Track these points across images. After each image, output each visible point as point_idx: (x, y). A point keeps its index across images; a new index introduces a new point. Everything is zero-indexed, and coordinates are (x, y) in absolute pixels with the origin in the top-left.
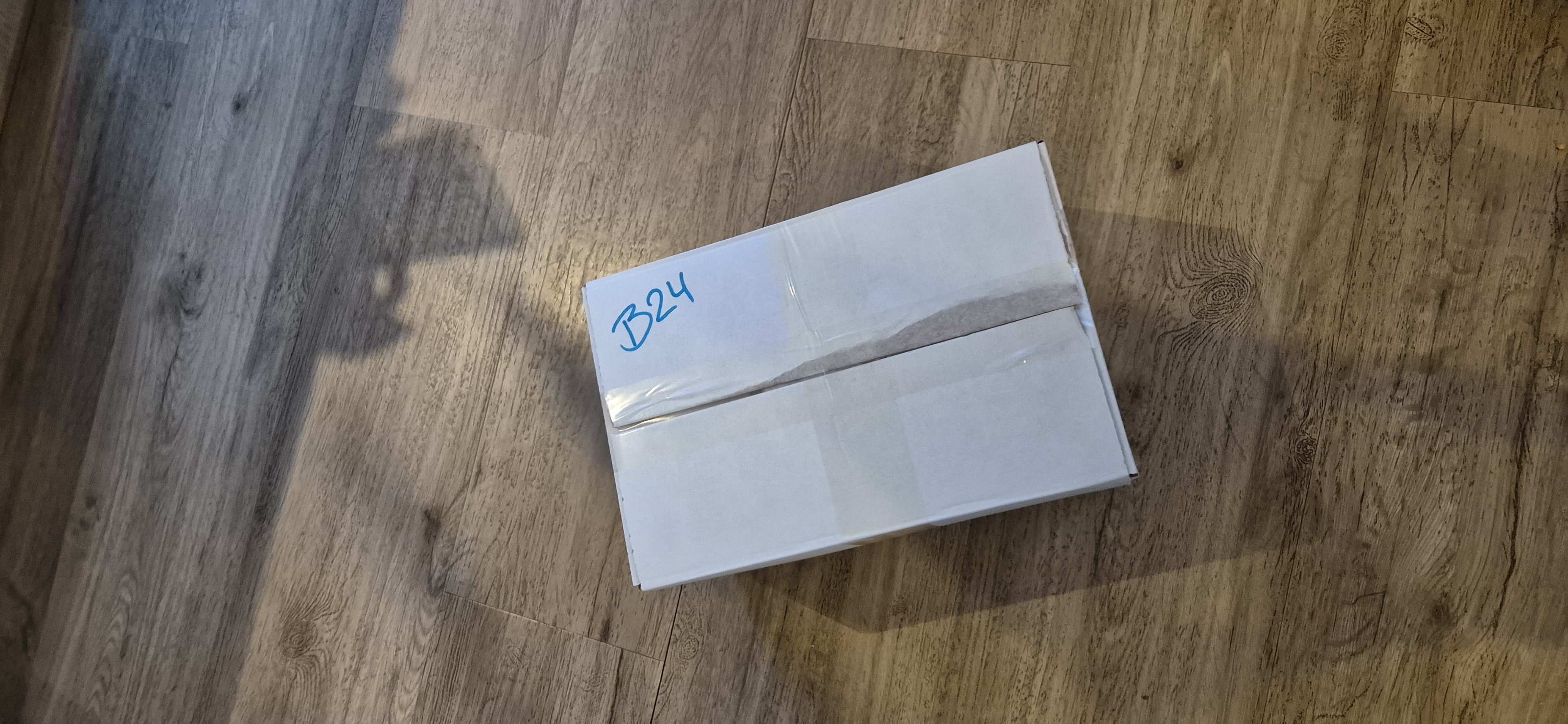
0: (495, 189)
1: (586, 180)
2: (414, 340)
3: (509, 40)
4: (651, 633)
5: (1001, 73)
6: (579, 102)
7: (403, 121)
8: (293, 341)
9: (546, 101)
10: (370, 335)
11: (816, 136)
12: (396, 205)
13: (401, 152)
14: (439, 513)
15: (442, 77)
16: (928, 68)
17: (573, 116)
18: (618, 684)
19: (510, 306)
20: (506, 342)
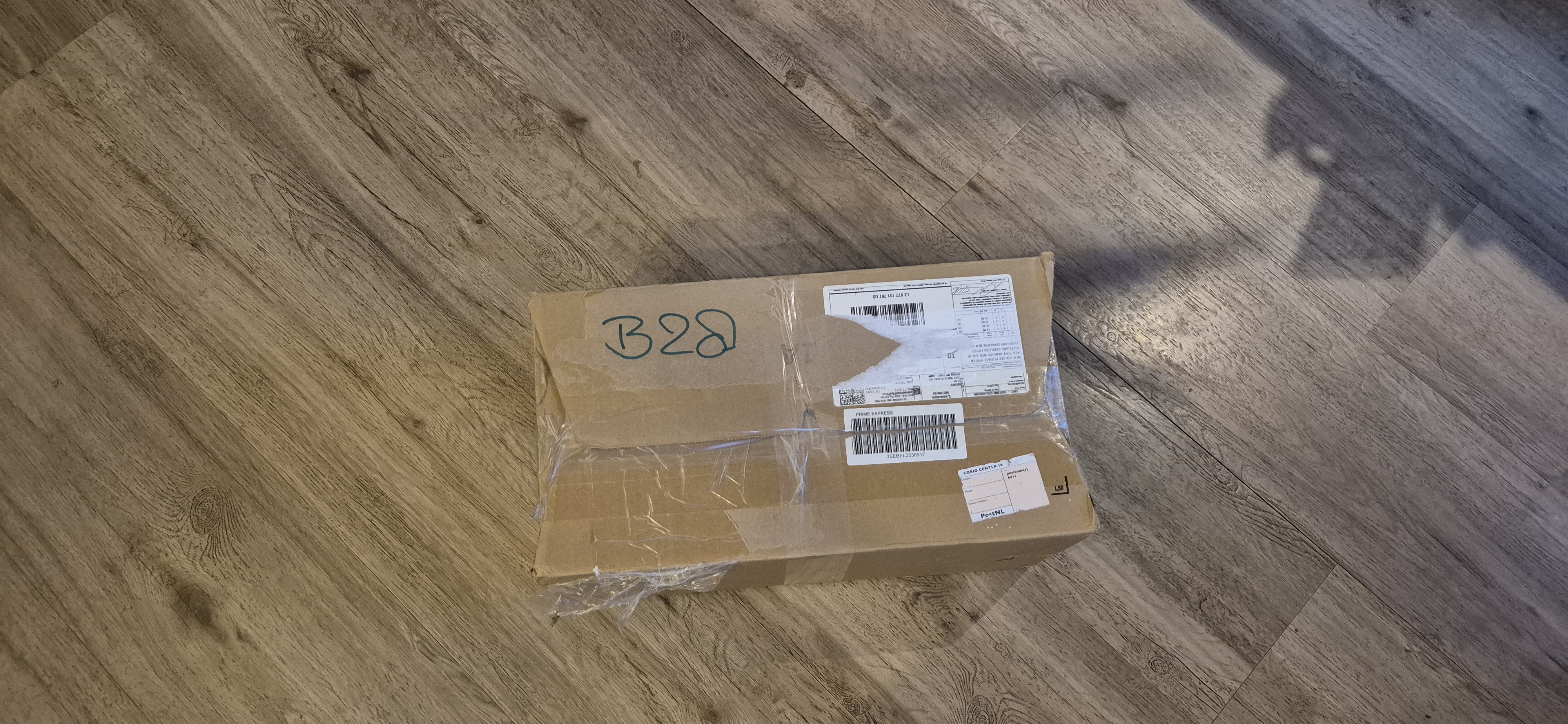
0: (1346, 273)
1: (1316, 344)
2: (1260, 156)
3: (1466, 345)
4: (958, 218)
5: (1228, 683)
6: (1383, 371)
7: (1445, 233)
8: (1310, 67)
9: (1398, 348)
10: (1283, 126)
11: (1254, 527)
12: (1377, 194)
13: (1419, 219)
14: (1119, 113)
15: (1466, 280)
16: (1261, 634)
17: (1374, 361)
18: (936, 178)
19: (1247, 239)
20: (1220, 222)
